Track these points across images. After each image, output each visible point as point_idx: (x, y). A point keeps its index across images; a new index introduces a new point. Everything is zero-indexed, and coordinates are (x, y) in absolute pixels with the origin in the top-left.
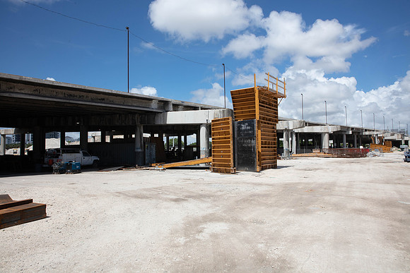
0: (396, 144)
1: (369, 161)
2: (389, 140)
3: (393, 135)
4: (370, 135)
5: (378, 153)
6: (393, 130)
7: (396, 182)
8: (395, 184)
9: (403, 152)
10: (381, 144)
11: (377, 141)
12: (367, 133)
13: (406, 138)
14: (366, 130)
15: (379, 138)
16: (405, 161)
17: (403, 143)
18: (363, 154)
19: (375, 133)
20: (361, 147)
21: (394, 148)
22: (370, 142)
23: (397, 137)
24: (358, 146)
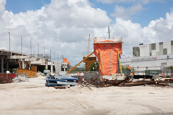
0: (41, 68)
2: (35, 65)
3: (38, 60)
4: (17, 60)
5: (23, 78)
6: (38, 55)
9: (45, 77)
10: (27, 68)
11: (24, 66)
12: (14, 57)
13: (49, 63)
14: (13, 54)
15: (26, 62)
17: (47, 68)
19: (22, 57)
20: (8, 72)
21: (39, 73)
22: (17, 66)
23: (41, 62)
24: (5, 71)
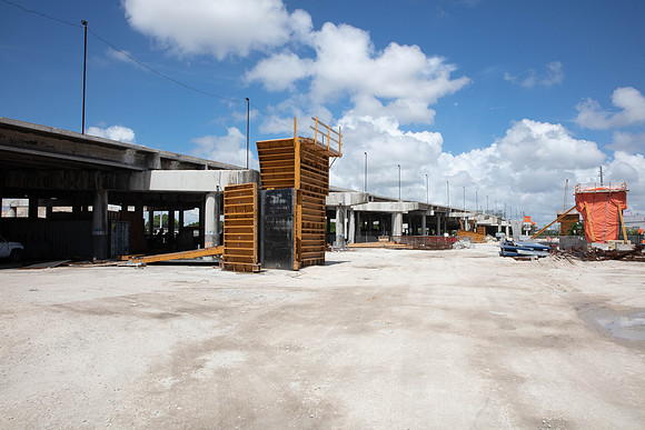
0: (491, 230)
1: (456, 255)
2: (482, 226)
3: (487, 218)
4: (458, 218)
5: (468, 244)
6: (487, 212)
7: (489, 284)
8: (487, 286)
9: (498, 243)
10: (472, 230)
11: (467, 227)
12: (454, 215)
13: (503, 223)
14: (453, 211)
15: (470, 222)
16: (501, 255)
17: (500, 229)
18: (448, 245)
19: (465, 215)
20: (446, 235)
21: (489, 237)
22: (457, 227)
23: (492, 222)
24: (442, 234)
